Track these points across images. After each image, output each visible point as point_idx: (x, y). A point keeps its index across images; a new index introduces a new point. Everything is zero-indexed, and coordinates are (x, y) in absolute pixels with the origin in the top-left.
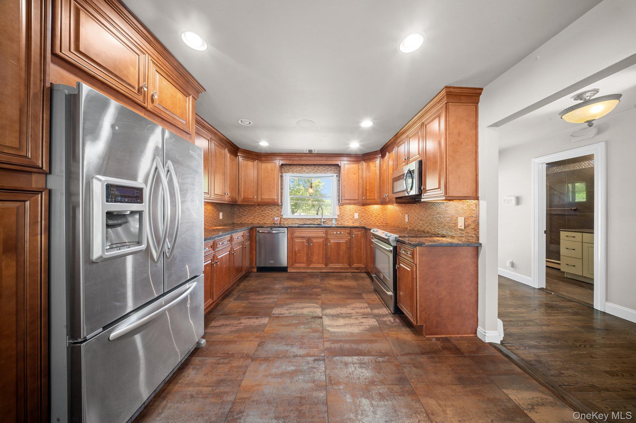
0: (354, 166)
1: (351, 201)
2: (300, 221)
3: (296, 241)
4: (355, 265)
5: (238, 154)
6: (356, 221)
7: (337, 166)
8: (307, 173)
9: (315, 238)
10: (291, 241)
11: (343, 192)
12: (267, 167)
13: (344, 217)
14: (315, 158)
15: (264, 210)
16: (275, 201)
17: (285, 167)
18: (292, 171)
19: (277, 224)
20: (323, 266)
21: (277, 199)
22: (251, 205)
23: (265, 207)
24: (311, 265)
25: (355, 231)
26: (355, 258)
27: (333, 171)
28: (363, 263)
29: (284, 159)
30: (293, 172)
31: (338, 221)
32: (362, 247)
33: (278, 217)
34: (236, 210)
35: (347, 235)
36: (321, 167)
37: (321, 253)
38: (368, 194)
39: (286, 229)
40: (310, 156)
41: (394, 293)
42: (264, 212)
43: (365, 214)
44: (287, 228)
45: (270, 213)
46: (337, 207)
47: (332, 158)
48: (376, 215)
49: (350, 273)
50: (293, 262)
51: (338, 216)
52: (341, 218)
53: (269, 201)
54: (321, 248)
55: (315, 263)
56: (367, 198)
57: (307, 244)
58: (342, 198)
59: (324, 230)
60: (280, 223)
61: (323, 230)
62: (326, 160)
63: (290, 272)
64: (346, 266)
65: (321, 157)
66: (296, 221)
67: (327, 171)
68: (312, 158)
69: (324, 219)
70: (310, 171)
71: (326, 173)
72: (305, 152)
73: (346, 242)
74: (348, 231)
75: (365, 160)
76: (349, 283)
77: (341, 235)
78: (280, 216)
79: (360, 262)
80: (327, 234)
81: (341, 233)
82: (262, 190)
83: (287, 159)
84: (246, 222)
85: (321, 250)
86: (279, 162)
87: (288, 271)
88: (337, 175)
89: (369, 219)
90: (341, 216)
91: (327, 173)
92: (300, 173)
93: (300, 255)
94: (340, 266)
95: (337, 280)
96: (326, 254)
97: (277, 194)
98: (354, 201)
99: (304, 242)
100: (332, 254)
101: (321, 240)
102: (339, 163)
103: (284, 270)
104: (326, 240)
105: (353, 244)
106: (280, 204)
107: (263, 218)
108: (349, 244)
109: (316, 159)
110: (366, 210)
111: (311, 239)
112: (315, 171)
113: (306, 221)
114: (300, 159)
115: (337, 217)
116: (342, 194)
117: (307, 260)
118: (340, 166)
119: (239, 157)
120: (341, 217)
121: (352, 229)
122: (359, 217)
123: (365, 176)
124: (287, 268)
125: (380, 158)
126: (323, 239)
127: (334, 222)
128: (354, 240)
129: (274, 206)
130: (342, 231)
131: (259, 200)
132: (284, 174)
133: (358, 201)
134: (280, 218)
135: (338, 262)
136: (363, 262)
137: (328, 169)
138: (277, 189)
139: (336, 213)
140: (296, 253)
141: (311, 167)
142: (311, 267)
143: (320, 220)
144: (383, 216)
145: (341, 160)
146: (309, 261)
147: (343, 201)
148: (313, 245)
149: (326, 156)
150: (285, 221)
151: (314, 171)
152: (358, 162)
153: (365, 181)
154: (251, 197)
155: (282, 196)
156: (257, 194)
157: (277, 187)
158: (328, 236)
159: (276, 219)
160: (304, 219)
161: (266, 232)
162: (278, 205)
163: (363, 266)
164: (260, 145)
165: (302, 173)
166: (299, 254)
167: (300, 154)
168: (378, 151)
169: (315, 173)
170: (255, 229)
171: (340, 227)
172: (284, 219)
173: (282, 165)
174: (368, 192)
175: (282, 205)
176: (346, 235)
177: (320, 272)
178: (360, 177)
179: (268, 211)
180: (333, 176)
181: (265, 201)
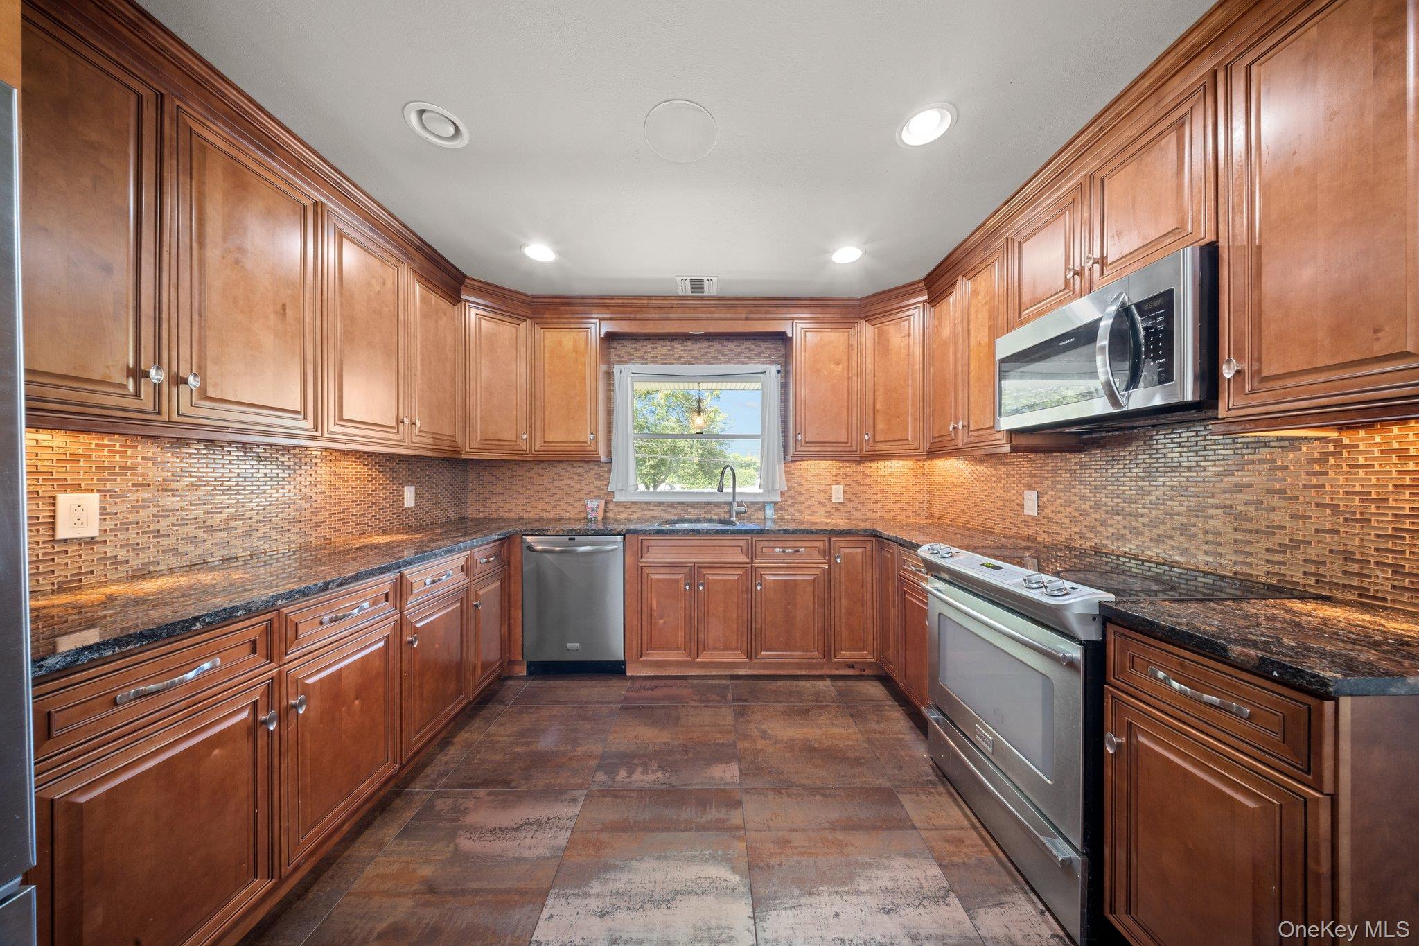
0: (835, 338)
1: (825, 449)
2: (665, 510)
3: (653, 577)
4: (846, 655)
5: (463, 297)
6: (837, 509)
7: (782, 338)
8: (686, 363)
9: (712, 566)
10: (636, 579)
11: (798, 419)
12: (560, 343)
13: (801, 498)
14: (711, 313)
15: (556, 477)
16: (588, 449)
17: (619, 347)
18: (642, 358)
19: (596, 520)
20: (742, 659)
21: (594, 443)
22: (517, 463)
23: (558, 469)
24: (701, 656)
25: (842, 544)
26: (845, 633)
27: (765, 357)
28: (870, 648)
29: (615, 316)
30: (644, 360)
31: (782, 509)
32: (868, 596)
33: (597, 497)
34: (471, 476)
35: (818, 558)
36: (731, 345)
37: (734, 615)
38: (880, 426)
39: (620, 538)
40: (695, 307)
41: (1086, 854)
42: (557, 483)
43: (864, 488)
44: (624, 535)
45: (577, 486)
46: (780, 468)
47: (766, 313)
48: (898, 489)
49: (828, 682)
50: (644, 646)
51: (782, 494)
52: (790, 501)
53: (568, 449)
54: (735, 600)
55: (715, 649)
56: (878, 439)
57: (687, 588)
58: (796, 439)
59: (742, 541)
60: (605, 518)
61: (742, 543)
62: (747, 319)
63: (633, 678)
64: (817, 658)
65: (732, 310)
66: (653, 510)
67: (749, 357)
68: (703, 312)
69: (740, 504)
70: (696, 358)
71: (743, 363)
72: (681, 293)
73: (814, 580)
74: (820, 544)
75: (869, 318)
76: (835, 731)
77: (797, 557)
78: (605, 494)
79: (861, 645)
80: (751, 553)
81: (798, 551)
82: (547, 414)
83: (623, 316)
84: (502, 513)
85: (735, 608)
86: (598, 328)
87: (629, 673)
88: (779, 367)
89: (876, 502)
90: (790, 497)
91: (747, 364)
92: (666, 364)
93: (665, 622)
94: (795, 657)
95: (790, 713)
96: (751, 621)
97: (594, 426)
98: (835, 449)
99: (677, 581)
100: (769, 619)
101: (732, 575)
102: (786, 328)
103: (615, 669)
104: (751, 572)
105: (837, 585)
106: (603, 459)
107: (553, 503)
108: (826, 586)
109: (716, 316)
110: (866, 476)
111: (701, 570)
112: (712, 357)
113: (686, 511)
114: (664, 316)
115: (778, 499)
116: (799, 426)
117: (688, 640)
118: (792, 338)
119: (465, 305)
120: (793, 497)
121: (833, 539)
122: (845, 498)
123: (870, 367)
124: (624, 663)
125: (924, 305)
126: (740, 572)
127: (769, 512)
128: (840, 575)
129: (586, 466)
130: (800, 544)
131: (538, 445)
132: (616, 369)
133: (848, 449)
134: (603, 501)
135: (788, 646)
136: (870, 643)
137: (750, 350)
138: (593, 411)
139: (777, 487)
140: (651, 615)
141: (699, 345)
142: (702, 662)
143: (727, 508)
144: (918, 494)
145: (793, 319)
146: (695, 645)
147: (802, 449)
148: (708, 590)
149: (744, 306)
150: (621, 509)
151: (708, 358)
152: (847, 326)
153: (870, 385)
154: (508, 435)
155: (609, 433)
156: (531, 427)
157: (594, 404)
158: (758, 562)
159: (591, 504)
160: (679, 503)
161: (558, 549)
162: (598, 462)
163: (870, 659)
164: (528, 258)
165: (673, 364)
166: (661, 619)
167: (665, 298)
168: (918, 282)
169: (709, 363)
170: (518, 540)
171: (794, 532)
172: (618, 504)
173: (610, 338)
174: (879, 418)
175: (610, 462)
176: (815, 557)
177: (733, 677)
178: (854, 371)
179: (570, 480)
180: (768, 372)
181: (557, 449)
